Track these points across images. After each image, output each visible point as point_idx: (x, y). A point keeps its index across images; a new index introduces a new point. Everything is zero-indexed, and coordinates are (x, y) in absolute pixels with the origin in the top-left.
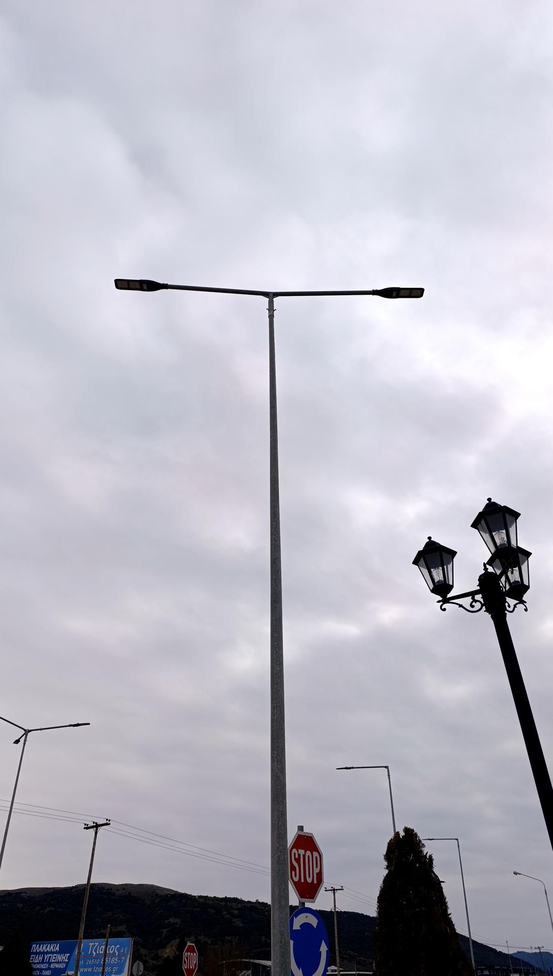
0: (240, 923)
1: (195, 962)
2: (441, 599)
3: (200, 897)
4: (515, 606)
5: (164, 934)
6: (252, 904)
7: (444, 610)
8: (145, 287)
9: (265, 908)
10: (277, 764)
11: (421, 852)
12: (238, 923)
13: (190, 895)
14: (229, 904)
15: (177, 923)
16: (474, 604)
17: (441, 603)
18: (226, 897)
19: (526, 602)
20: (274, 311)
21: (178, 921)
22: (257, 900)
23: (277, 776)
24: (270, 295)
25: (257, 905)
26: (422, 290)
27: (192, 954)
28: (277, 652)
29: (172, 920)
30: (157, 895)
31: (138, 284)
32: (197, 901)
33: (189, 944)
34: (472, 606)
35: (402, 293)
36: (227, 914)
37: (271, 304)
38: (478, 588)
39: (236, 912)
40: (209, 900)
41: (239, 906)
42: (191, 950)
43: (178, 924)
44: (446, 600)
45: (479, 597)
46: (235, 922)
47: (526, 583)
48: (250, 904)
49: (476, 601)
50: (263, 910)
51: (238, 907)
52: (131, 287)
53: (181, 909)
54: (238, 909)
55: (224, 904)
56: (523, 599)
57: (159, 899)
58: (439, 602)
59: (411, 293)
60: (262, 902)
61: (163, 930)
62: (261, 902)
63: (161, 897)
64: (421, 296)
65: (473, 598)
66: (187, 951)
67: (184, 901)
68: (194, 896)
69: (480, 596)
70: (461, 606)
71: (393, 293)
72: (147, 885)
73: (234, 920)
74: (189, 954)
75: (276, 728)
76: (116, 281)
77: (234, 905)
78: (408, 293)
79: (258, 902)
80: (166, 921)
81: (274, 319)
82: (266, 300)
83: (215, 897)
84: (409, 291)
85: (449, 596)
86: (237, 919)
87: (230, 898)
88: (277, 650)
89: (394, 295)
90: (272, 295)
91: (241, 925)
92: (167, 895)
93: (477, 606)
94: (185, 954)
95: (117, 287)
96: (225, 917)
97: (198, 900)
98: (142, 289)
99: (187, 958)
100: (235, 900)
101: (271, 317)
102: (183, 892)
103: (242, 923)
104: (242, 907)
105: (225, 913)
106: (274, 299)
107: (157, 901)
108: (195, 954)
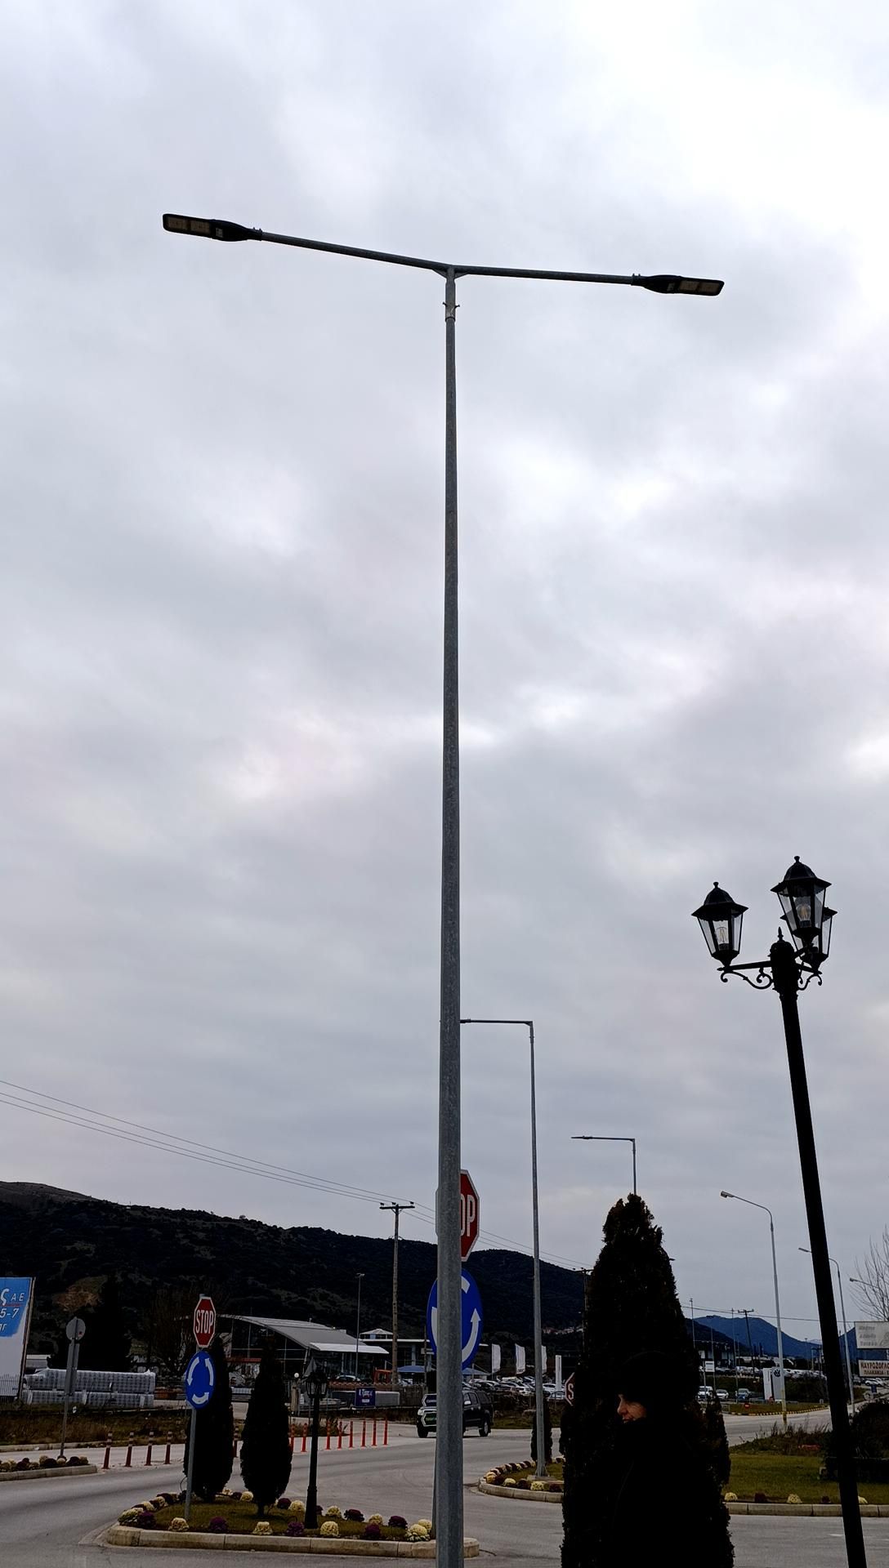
0: (208, 1253)
1: (211, 1324)
2: (723, 966)
3: (135, 1208)
4: (808, 981)
5: (63, 1269)
6: (233, 1223)
7: (725, 981)
8: (220, 232)
9: (256, 1231)
10: (450, 1094)
11: (649, 1224)
12: (205, 1253)
13: (114, 1204)
14: (189, 1222)
15: (88, 1251)
16: (761, 978)
17: (723, 972)
18: (183, 1209)
19: (821, 973)
20: (456, 307)
21: (92, 1247)
22: (241, 1217)
23: (449, 1110)
24: (449, 271)
25: (242, 1225)
26: (721, 284)
27: (207, 1312)
28: (451, 935)
29: (79, 1245)
30: (51, 1202)
31: (207, 225)
32: (128, 1214)
33: (202, 1297)
34: (759, 981)
35: (684, 285)
36: (184, 1238)
37: (450, 290)
38: (769, 959)
39: (201, 1235)
40: (150, 1213)
41: (208, 1225)
42: (205, 1306)
43: (91, 1252)
44: (728, 969)
45: (768, 970)
46: (199, 1252)
47: (825, 952)
48: (228, 1223)
49: (764, 975)
50: (253, 1233)
51: (204, 1226)
52: (192, 229)
53: (98, 1226)
54: (204, 1230)
55: (179, 1220)
56: (819, 970)
57: (55, 1209)
58: (720, 969)
59: (699, 287)
60: (252, 1221)
61: (62, 1262)
62: (249, 1219)
63: (59, 1205)
64: (717, 293)
65: (761, 971)
66: (200, 1308)
67: (104, 1214)
68: (122, 1206)
69: (770, 969)
70: (746, 978)
71: (667, 286)
72: (32, 1185)
73: (197, 1249)
74: (203, 1311)
75: (449, 1044)
76: (166, 217)
77: (199, 1222)
78: (694, 286)
79: (243, 1220)
80: (69, 1248)
81: (455, 323)
82: (442, 280)
83: (162, 1209)
84: (697, 283)
85: (734, 963)
86: (203, 1247)
87: (192, 1211)
88: (452, 932)
89: (668, 290)
90: (453, 272)
91: (210, 1257)
92: (70, 1204)
93: (765, 981)
94: (197, 1312)
95: (166, 227)
96: (182, 1243)
97: (131, 1212)
98: (213, 235)
99: (200, 1318)
100: (201, 1215)
101: (450, 321)
102: (102, 1199)
103: (212, 1253)
104: (213, 1227)
105: (181, 1235)
106: (456, 280)
107: (50, 1212)
108: (211, 1312)
